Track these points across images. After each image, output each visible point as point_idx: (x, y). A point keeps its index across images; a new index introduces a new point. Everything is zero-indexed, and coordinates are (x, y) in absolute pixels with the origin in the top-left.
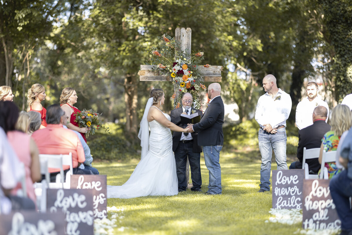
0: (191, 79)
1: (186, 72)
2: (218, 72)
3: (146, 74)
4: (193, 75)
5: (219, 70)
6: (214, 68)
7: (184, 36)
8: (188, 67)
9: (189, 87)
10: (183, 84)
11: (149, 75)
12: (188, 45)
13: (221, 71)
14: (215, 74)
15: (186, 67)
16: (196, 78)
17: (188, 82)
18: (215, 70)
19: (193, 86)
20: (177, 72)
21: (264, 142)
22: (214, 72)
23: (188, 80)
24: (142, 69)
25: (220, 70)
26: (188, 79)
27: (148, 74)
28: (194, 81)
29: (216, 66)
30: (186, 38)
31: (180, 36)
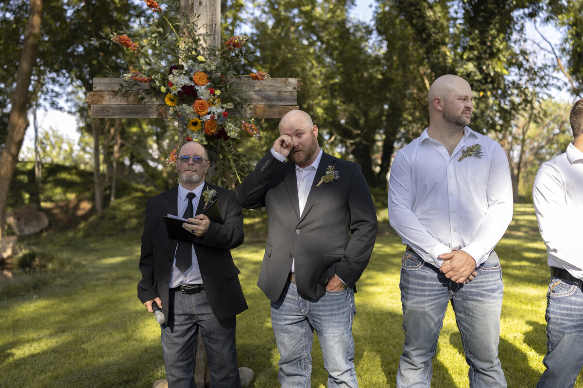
0: (217, 110)
1: (202, 90)
2: (288, 93)
3: (106, 101)
4: (224, 100)
5: (290, 89)
6: (279, 85)
7: (204, 3)
8: (209, 79)
9: (213, 131)
10: (195, 124)
11: (114, 103)
12: (214, 26)
13: (297, 91)
14: (281, 100)
15: (205, 80)
16: (230, 106)
17: (208, 117)
18: (283, 89)
19: (223, 128)
20: (179, 92)
21: (427, 301)
22: (279, 92)
23: (209, 113)
24: (98, 88)
25: (294, 88)
26: (209, 110)
27: (113, 100)
28: (225, 115)
29: (284, 79)
30: (208, 10)
31: (193, 4)
